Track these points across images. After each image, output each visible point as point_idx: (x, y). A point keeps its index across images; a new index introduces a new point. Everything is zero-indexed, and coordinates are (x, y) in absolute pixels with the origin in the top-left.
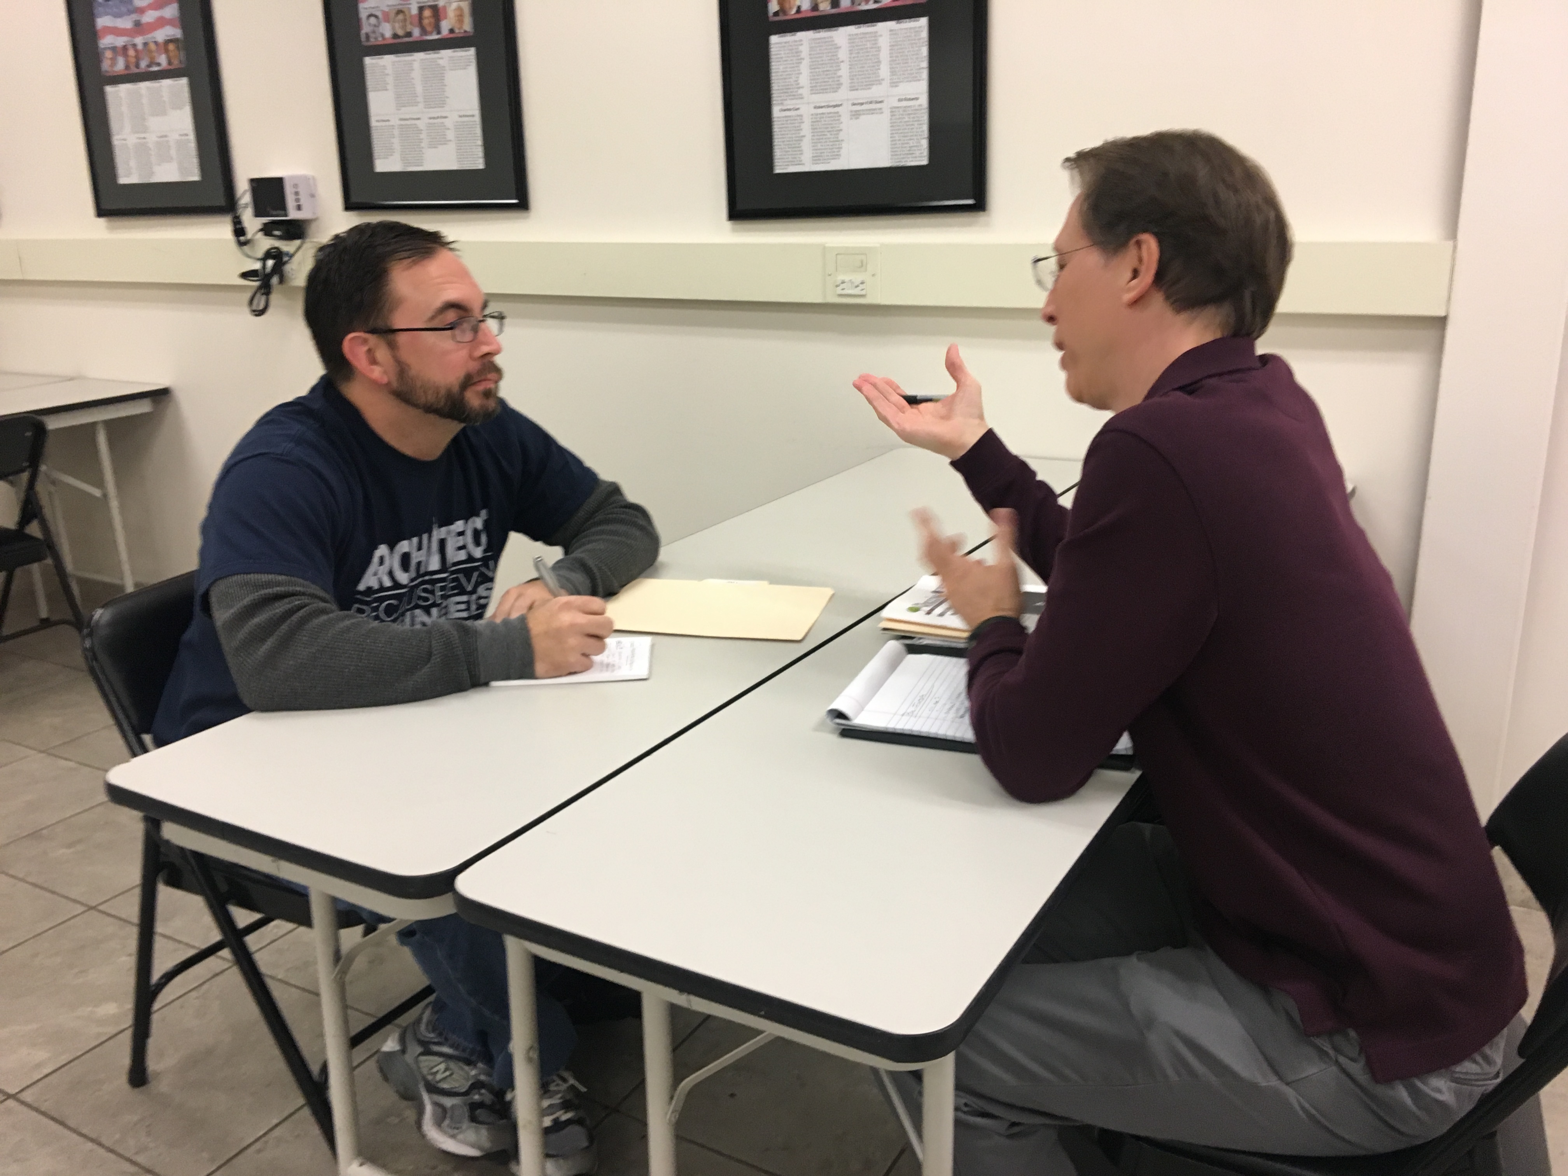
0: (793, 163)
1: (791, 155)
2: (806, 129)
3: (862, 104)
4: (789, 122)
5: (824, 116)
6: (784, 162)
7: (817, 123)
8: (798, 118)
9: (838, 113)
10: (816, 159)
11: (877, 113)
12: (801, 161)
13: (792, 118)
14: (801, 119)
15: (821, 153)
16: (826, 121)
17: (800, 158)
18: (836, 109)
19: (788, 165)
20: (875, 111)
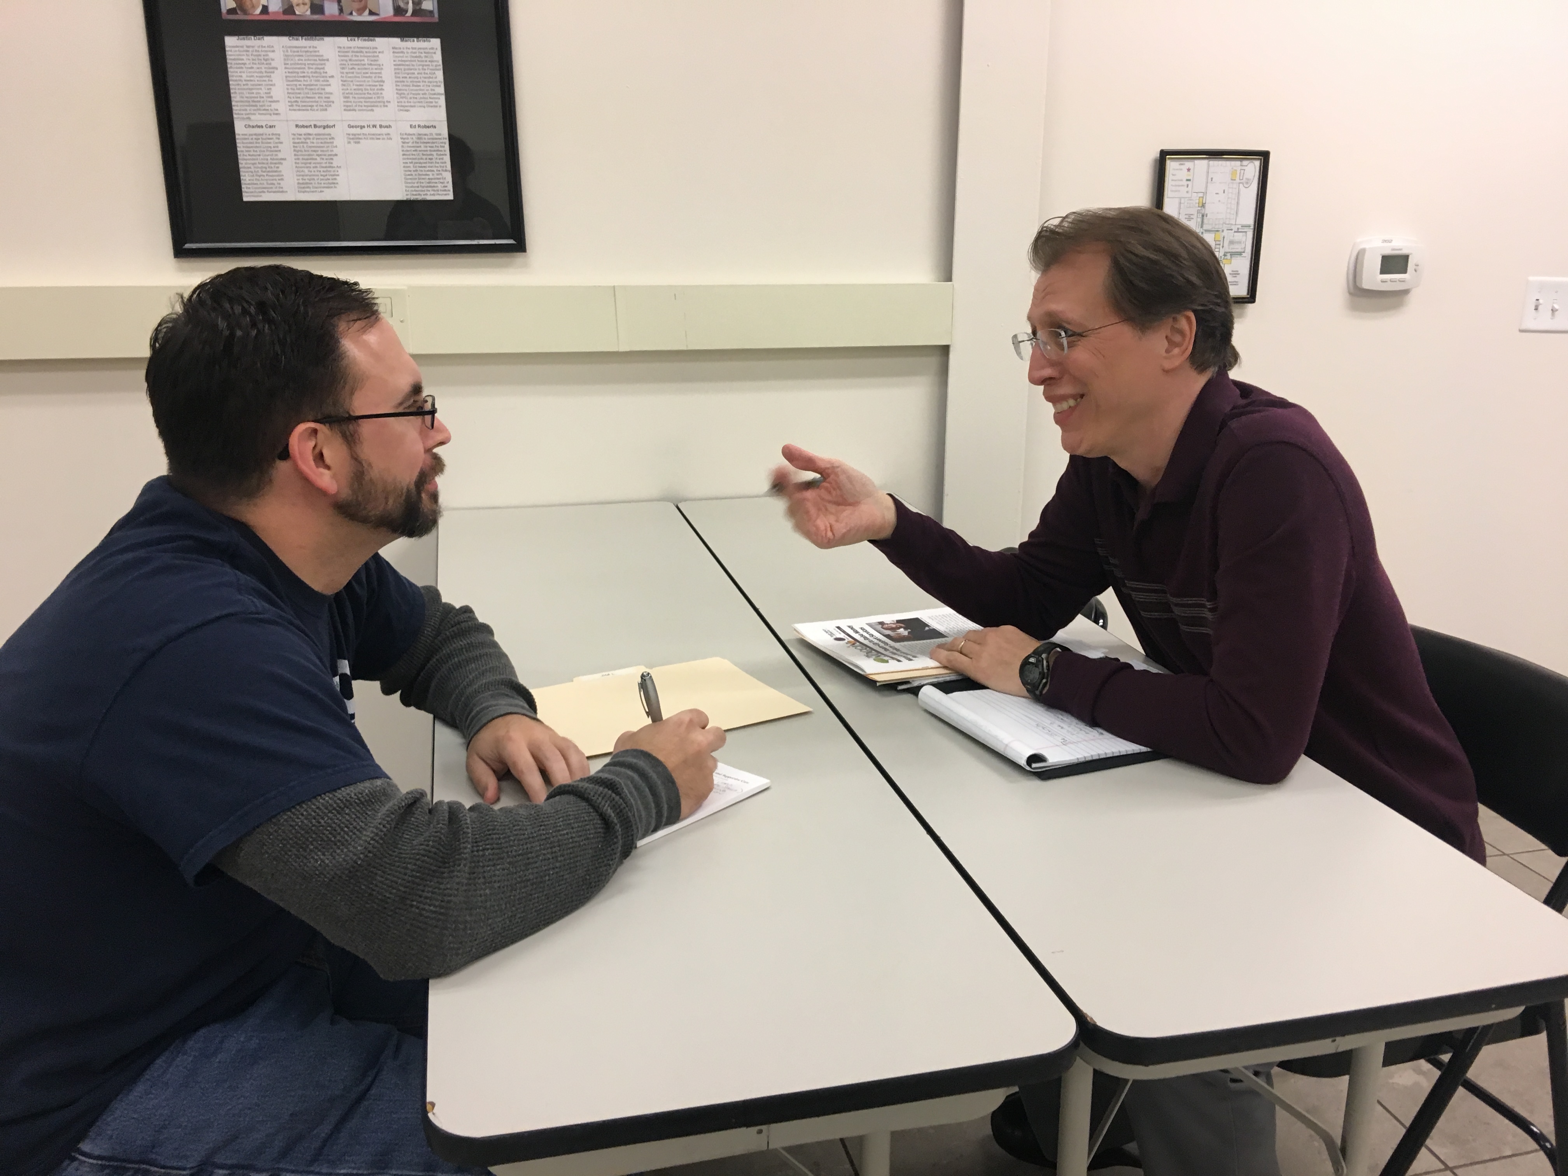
0: (270, 190)
1: (266, 180)
2: (286, 150)
3: (362, 127)
4: (260, 141)
5: (311, 137)
6: (256, 188)
7: (302, 145)
8: (274, 137)
9: (330, 135)
10: (302, 187)
11: (383, 139)
12: (282, 188)
13: (264, 137)
14: (279, 139)
15: (310, 180)
16: (313, 143)
17: (280, 184)
18: (327, 131)
19: (264, 192)
20: (381, 137)
